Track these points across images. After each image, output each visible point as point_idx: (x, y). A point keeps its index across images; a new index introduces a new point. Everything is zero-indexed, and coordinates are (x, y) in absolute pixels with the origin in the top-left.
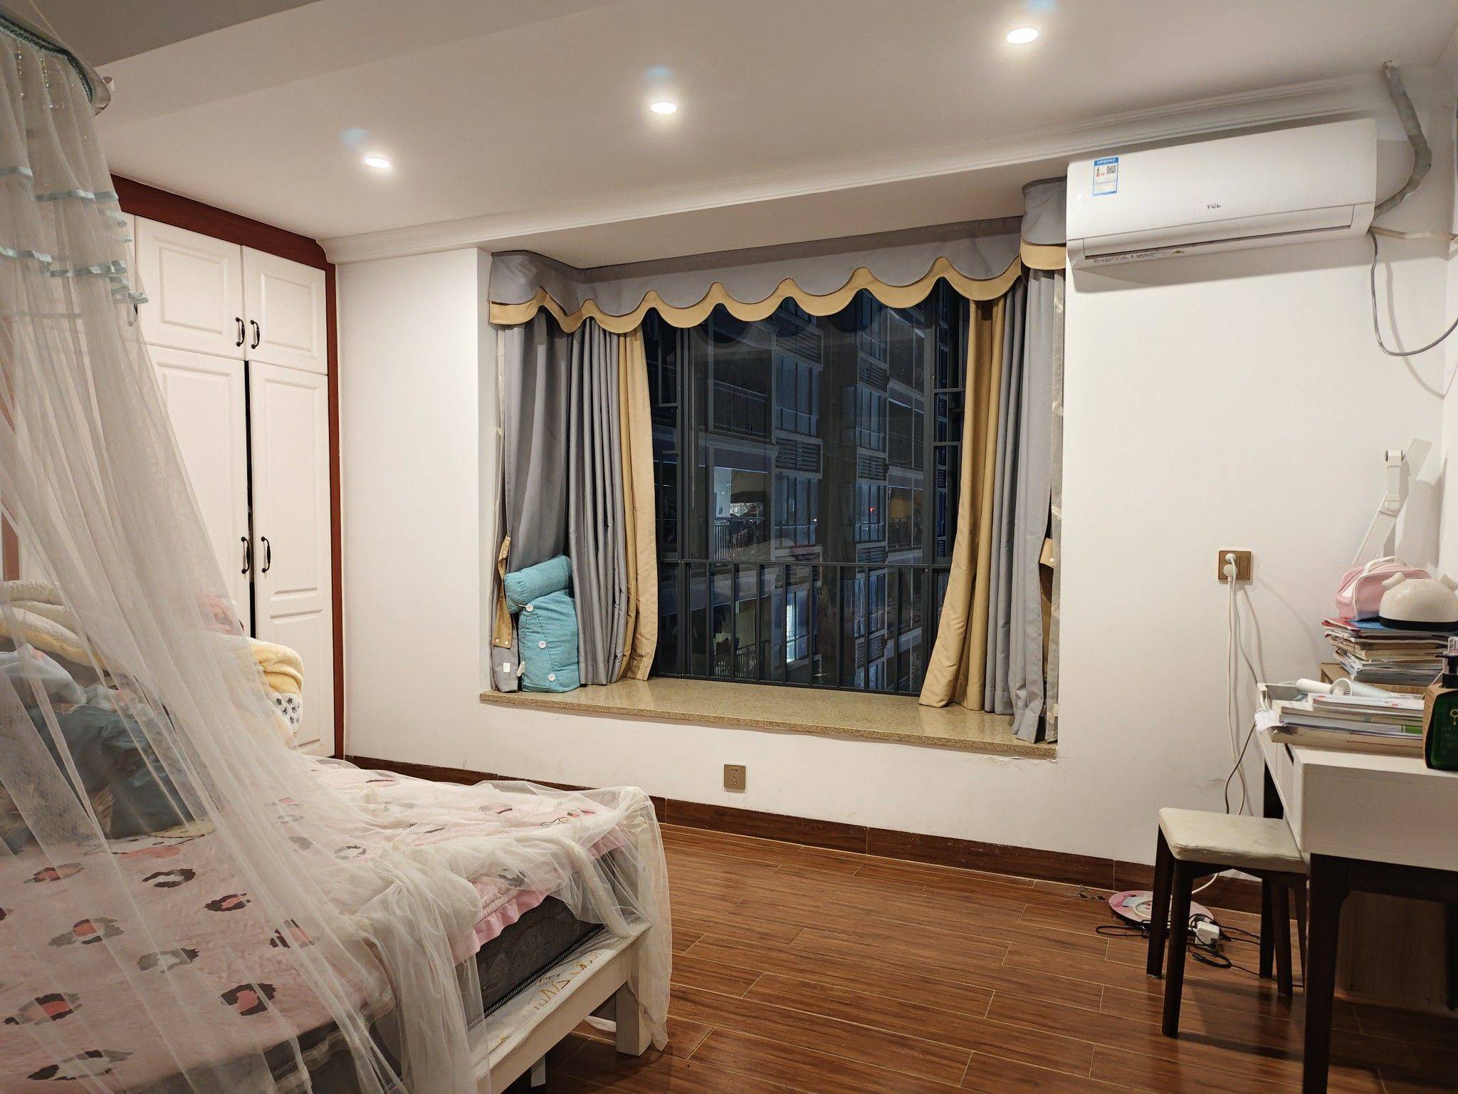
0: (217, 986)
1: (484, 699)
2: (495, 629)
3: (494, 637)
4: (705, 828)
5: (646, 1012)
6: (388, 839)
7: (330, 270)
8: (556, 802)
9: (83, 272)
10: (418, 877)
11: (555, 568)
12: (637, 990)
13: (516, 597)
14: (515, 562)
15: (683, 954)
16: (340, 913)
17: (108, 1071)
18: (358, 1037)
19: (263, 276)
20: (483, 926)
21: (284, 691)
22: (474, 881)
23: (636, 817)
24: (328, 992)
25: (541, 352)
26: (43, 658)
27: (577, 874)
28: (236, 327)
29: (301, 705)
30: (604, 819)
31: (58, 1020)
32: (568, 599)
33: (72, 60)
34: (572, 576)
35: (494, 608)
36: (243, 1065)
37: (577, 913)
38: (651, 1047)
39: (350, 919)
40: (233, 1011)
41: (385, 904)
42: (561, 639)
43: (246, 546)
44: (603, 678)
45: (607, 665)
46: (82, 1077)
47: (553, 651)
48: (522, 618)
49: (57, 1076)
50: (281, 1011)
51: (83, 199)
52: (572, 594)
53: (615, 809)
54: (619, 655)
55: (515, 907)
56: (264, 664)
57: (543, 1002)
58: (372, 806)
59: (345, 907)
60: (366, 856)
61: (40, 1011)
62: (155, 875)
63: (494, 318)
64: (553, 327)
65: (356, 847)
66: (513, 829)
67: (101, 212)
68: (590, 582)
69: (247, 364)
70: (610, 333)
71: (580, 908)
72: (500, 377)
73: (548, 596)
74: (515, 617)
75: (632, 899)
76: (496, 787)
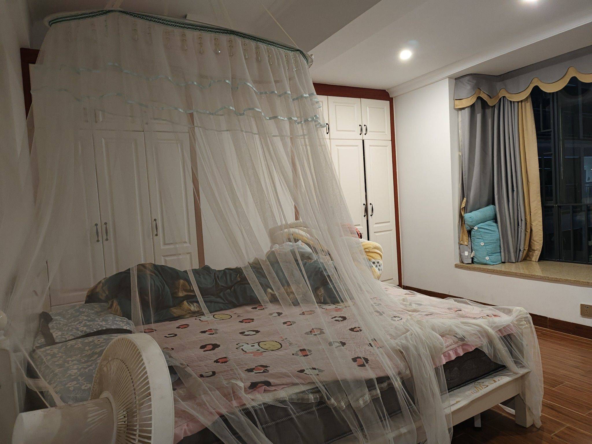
0: (351, 355)
1: (457, 266)
2: (461, 238)
3: (460, 240)
4: (570, 334)
5: (529, 409)
6: (410, 315)
7: (391, 100)
8: (480, 309)
9: (306, 121)
10: (419, 330)
11: (488, 210)
12: (525, 398)
13: (469, 223)
14: (469, 209)
15: (553, 389)
16: (390, 339)
17: (318, 375)
18: (397, 384)
19: (368, 108)
20: (447, 355)
21: (376, 259)
22: (442, 336)
23: (522, 321)
24: (386, 365)
25: (479, 117)
26: (305, 245)
27: (491, 342)
28: (359, 128)
29: (382, 264)
30: (504, 319)
31: (306, 357)
32: (495, 224)
33: (301, 52)
34: (496, 214)
35: (460, 228)
36: (358, 382)
37: (491, 357)
38: (533, 426)
39: (394, 341)
40: (355, 364)
41: (406, 338)
42: (491, 242)
43: (365, 207)
44: (513, 259)
45: (515, 254)
46: (311, 375)
47: (487, 247)
48: (472, 233)
49: (304, 373)
50: (371, 368)
51: (306, 97)
52: (496, 222)
53: (510, 316)
54: (522, 249)
55: (461, 350)
56: (369, 249)
57: (475, 391)
58: (404, 303)
59: (394, 338)
60: (402, 320)
61: (300, 353)
62: (335, 317)
63: (456, 106)
64: (484, 104)
65: (399, 317)
66: (461, 318)
67: (311, 100)
68: (505, 216)
69: (363, 141)
70: (514, 102)
71: (493, 355)
72: (460, 131)
73: (485, 223)
74: (469, 232)
75: (520, 356)
76: (455, 301)
